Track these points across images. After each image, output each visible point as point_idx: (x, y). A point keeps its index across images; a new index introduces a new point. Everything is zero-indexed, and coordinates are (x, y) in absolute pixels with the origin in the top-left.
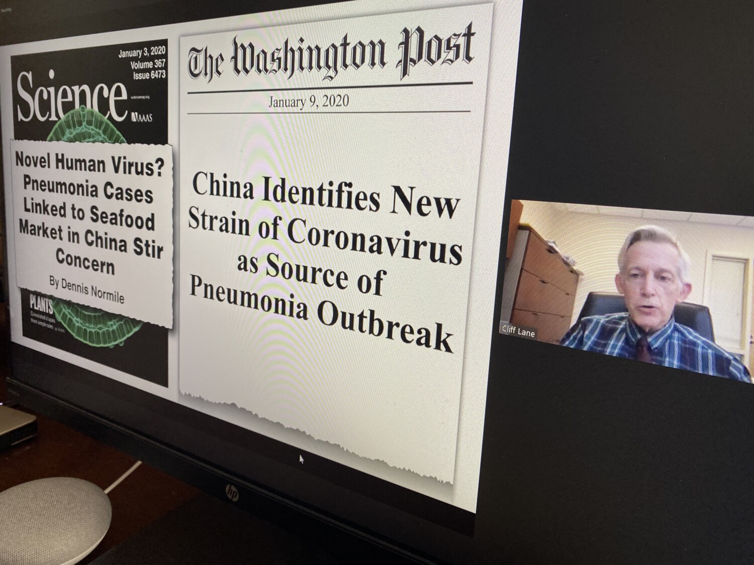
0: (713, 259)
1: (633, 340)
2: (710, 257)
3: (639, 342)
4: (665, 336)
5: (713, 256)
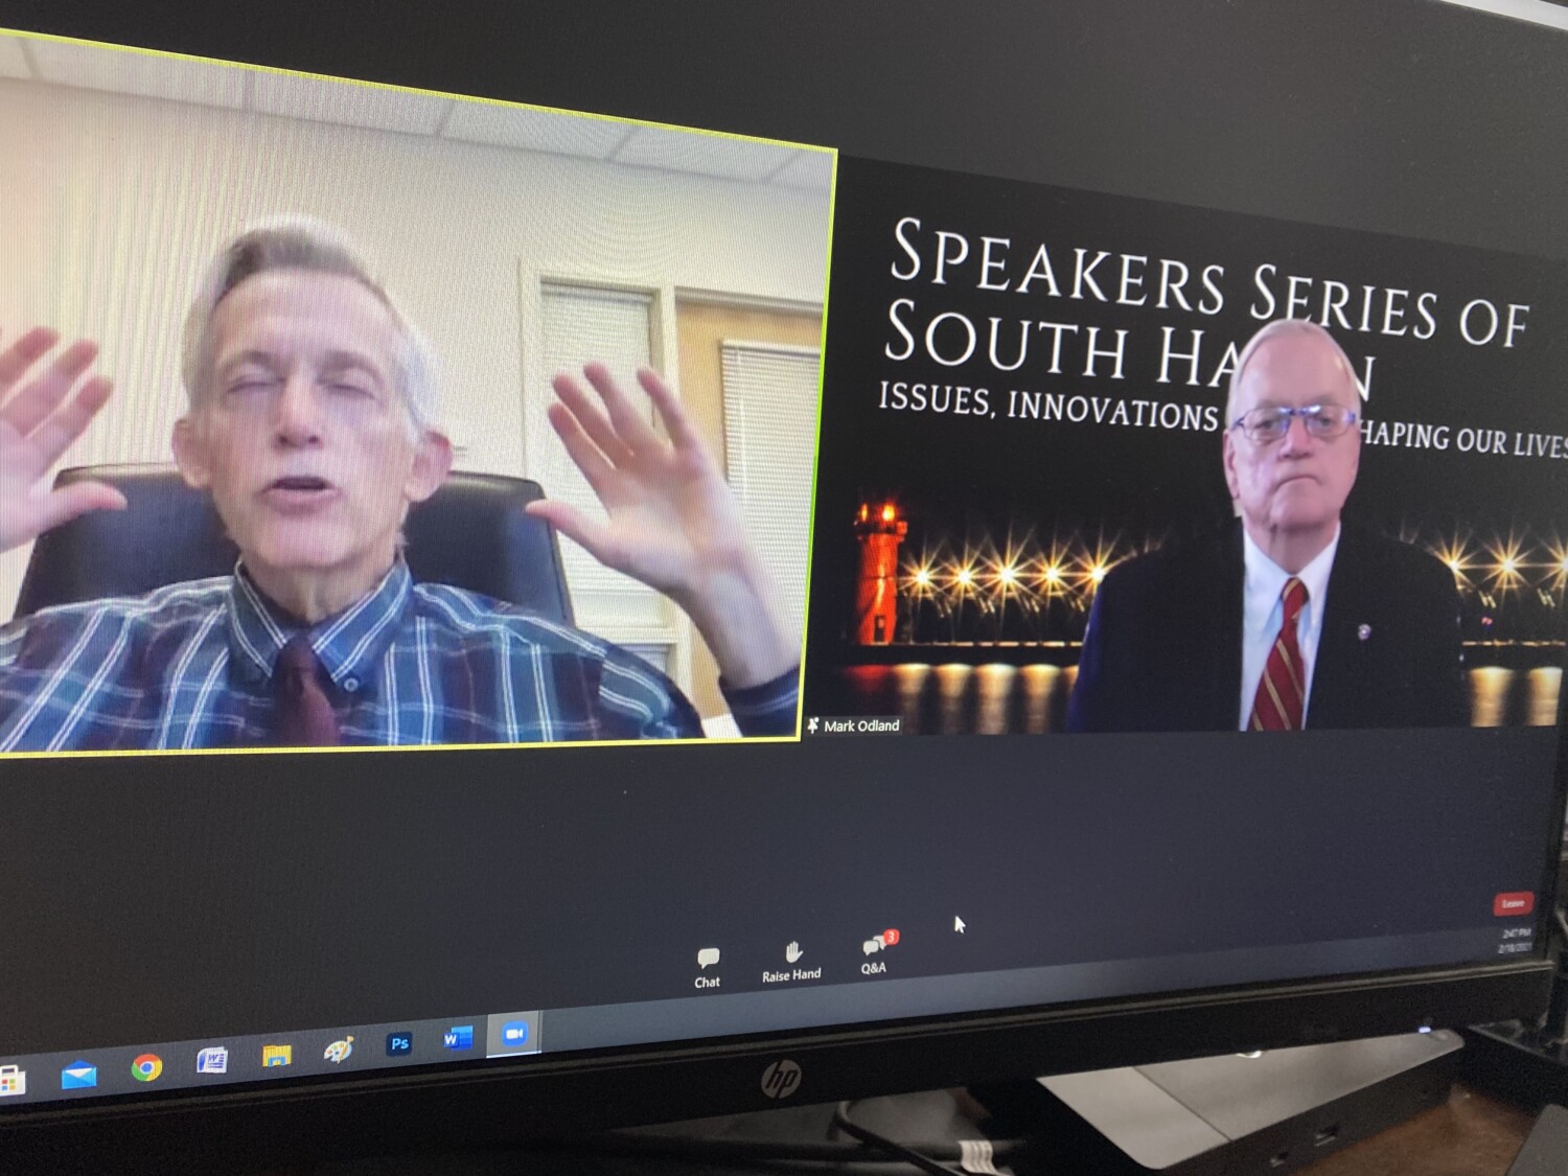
1: (259, 659)
3: (284, 664)
5: (545, 281)
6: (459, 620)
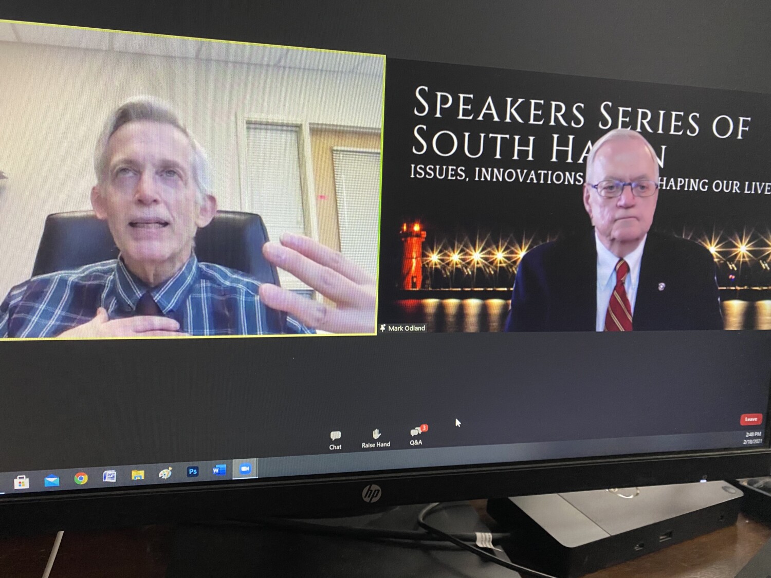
0: (247, 128)
1: (129, 302)
2: (242, 126)
3: (140, 304)
4: (183, 287)
5: (248, 123)
6: (222, 280)
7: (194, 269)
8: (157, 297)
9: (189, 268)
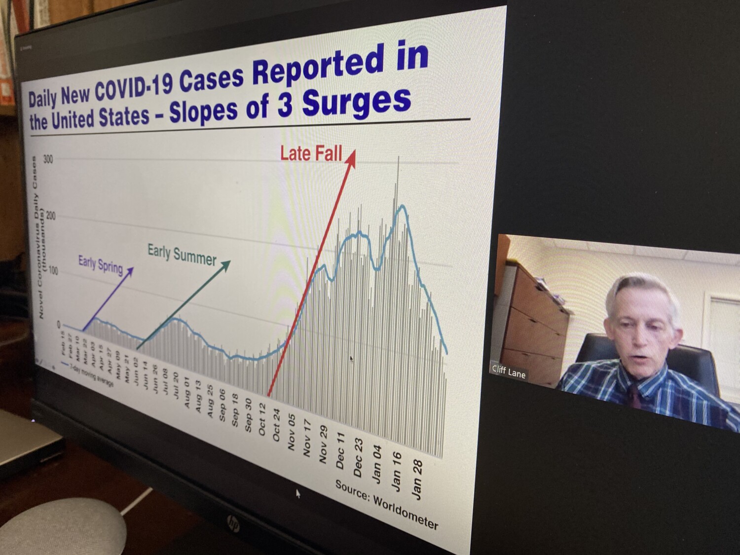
0: (712, 301)
6: (682, 384)
7: (665, 373)
8: (640, 387)
9: (662, 374)
